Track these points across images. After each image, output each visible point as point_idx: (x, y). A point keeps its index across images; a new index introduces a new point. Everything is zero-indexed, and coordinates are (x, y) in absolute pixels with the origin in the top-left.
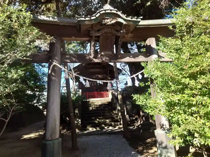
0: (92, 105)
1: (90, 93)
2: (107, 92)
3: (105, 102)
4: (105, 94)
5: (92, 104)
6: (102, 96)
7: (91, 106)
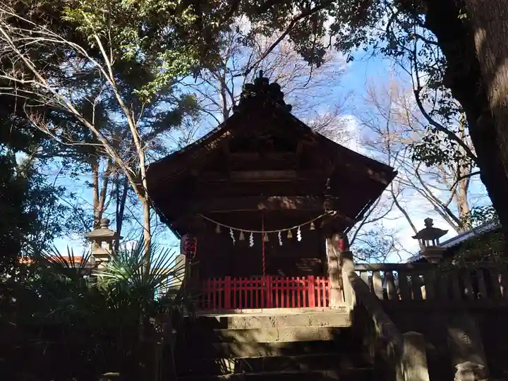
0: (239, 345)
1: (240, 282)
2: (323, 282)
3: (315, 327)
4: (312, 287)
5: (240, 339)
6: (295, 298)
7: (235, 348)
